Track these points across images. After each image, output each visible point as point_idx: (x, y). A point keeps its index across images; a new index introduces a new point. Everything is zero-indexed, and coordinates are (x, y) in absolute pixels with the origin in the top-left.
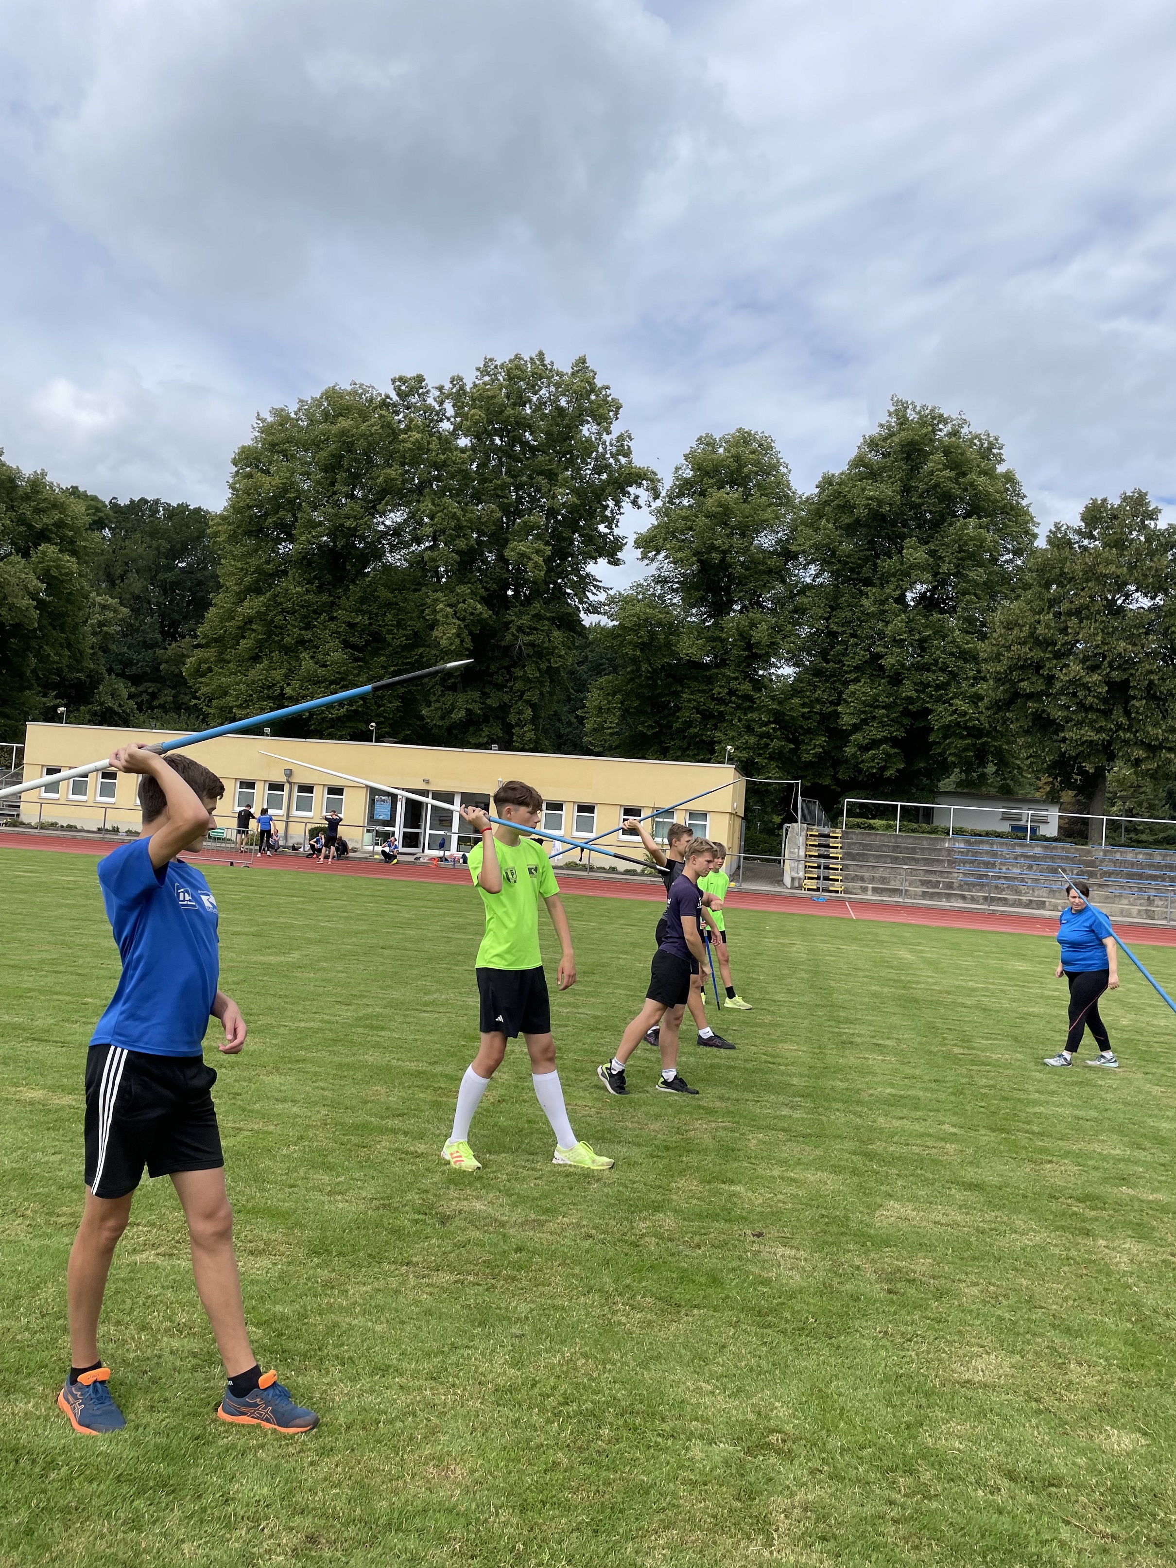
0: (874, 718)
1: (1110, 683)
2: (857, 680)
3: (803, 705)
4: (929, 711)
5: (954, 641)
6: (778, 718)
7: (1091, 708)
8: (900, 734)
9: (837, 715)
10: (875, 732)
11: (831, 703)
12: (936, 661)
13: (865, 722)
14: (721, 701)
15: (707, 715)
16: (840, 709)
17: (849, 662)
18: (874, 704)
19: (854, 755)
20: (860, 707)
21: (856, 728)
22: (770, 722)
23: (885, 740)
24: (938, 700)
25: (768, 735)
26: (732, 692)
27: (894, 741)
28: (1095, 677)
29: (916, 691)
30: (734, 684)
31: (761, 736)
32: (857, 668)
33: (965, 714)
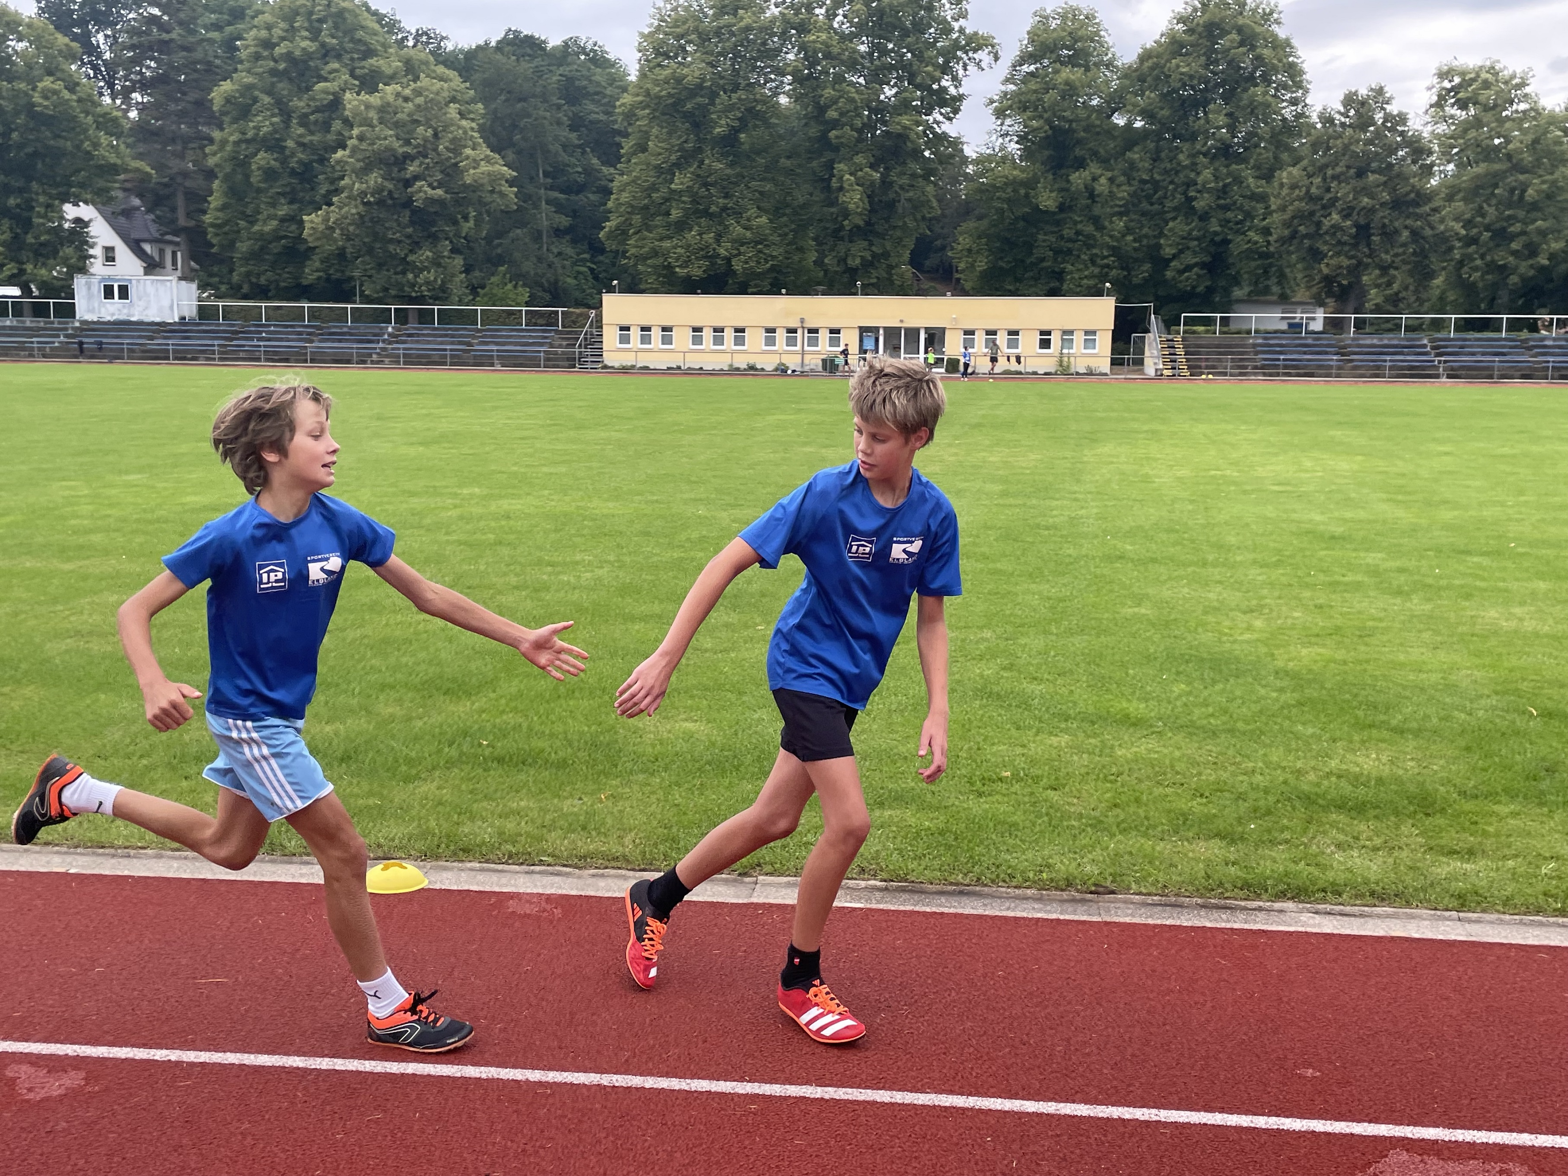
0: (1188, 248)
1: (1357, 225)
2: (1174, 219)
3: (1135, 240)
4: (1230, 242)
5: (1248, 186)
6: (1115, 251)
7: (1345, 244)
8: (1207, 259)
9: (1159, 246)
10: (1189, 259)
11: (1155, 237)
12: (1235, 203)
13: (1181, 252)
14: (1070, 240)
15: (1057, 252)
16: (1162, 241)
17: (1169, 204)
18: (1188, 237)
19: (1174, 278)
20: (1178, 240)
21: (1174, 257)
22: (1110, 256)
23: (1196, 265)
24: (1237, 232)
25: (1107, 266)
26: (1078, 233)
27: (1203, 265)
28: (1349, 223)
29: (1221, 226)
30: (1079, 227)
31: (1103, 267)
32: (1175, 209)
33: (1256, 243)
